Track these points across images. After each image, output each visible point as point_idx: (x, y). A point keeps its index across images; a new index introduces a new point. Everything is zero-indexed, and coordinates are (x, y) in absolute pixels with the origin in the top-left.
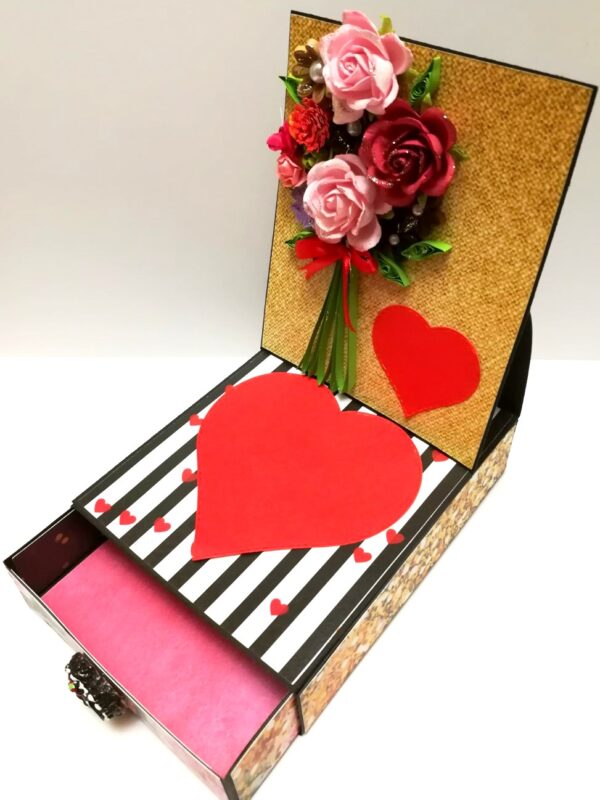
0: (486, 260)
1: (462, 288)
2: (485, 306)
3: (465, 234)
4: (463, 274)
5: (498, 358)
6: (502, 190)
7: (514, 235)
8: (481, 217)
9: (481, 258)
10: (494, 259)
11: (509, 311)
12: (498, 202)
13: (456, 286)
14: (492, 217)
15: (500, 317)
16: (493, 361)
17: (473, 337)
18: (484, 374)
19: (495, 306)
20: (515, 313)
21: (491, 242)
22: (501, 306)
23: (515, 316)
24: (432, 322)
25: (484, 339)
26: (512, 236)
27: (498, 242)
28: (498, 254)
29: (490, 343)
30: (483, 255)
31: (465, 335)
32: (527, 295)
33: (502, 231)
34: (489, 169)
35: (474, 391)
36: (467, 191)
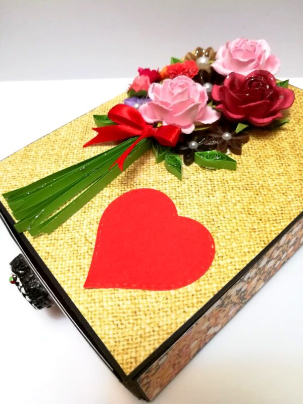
0: (262, 186)
1: (229, 197)
2: (244, 215)
3: (252, 166)
4: (235, 188)
5: (237, 259)
6: (298, 152)
7: (296, 179)
8: (273, 161)
9: (258, 184)
10: (270, 188)
11: (268, 225)
12: (291, 157)
13: (223, 195)
14: (282, 164)
15: (256, 227)
16: (229, 261)
17: (218, 235)
18: (212, 269)
19: (255, 218)
20: (273, 229)
21: (274, 177)
22: (261, 220)
23: (271, 231)
24: (180, 212)
25: (229, 240)
26: (293, 179)
27: (280, 178)
28: (276, 185)
29: (234, 245)
30: (261, 183)
31: (210, 231)
32: (291, 219)
33: (286, 173)
34: (293, 140)
35: (191, 283)
36: (268, 145)
